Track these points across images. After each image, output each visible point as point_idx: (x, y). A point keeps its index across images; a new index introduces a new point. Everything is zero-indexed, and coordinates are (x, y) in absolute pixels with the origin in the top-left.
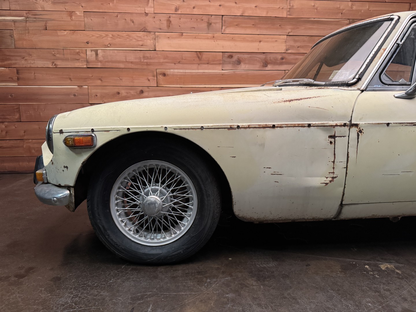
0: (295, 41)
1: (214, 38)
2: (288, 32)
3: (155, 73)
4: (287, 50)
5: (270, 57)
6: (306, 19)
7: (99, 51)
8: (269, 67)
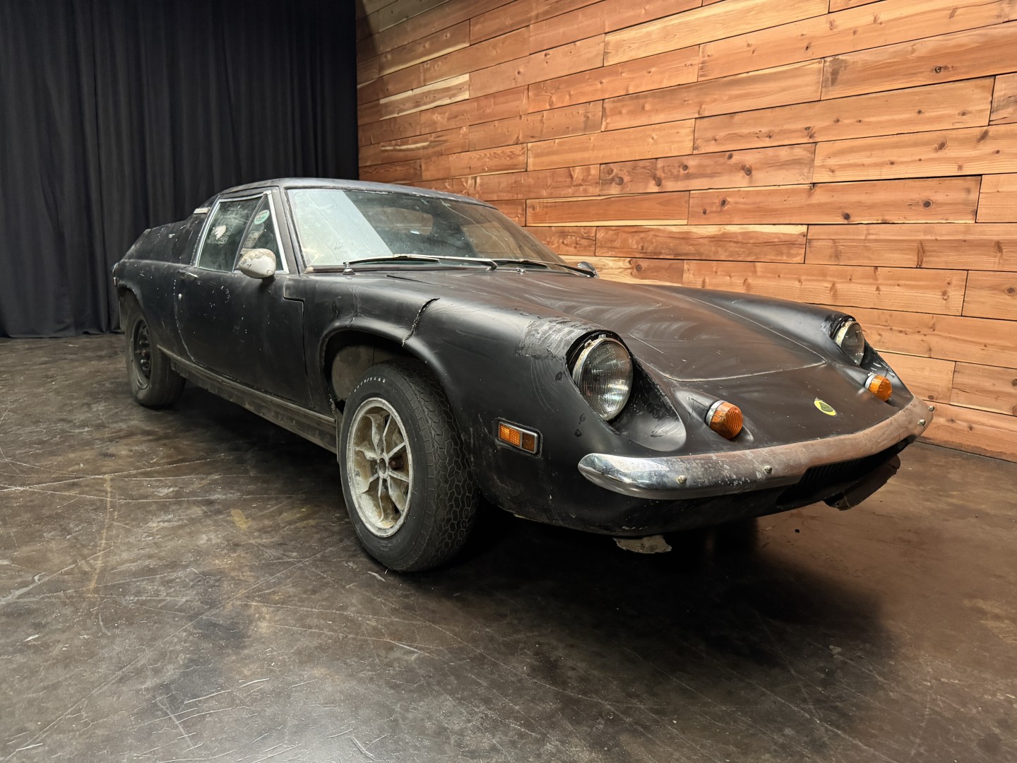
3: (524, 206)
6: (732, 77)
7: (478, 180)
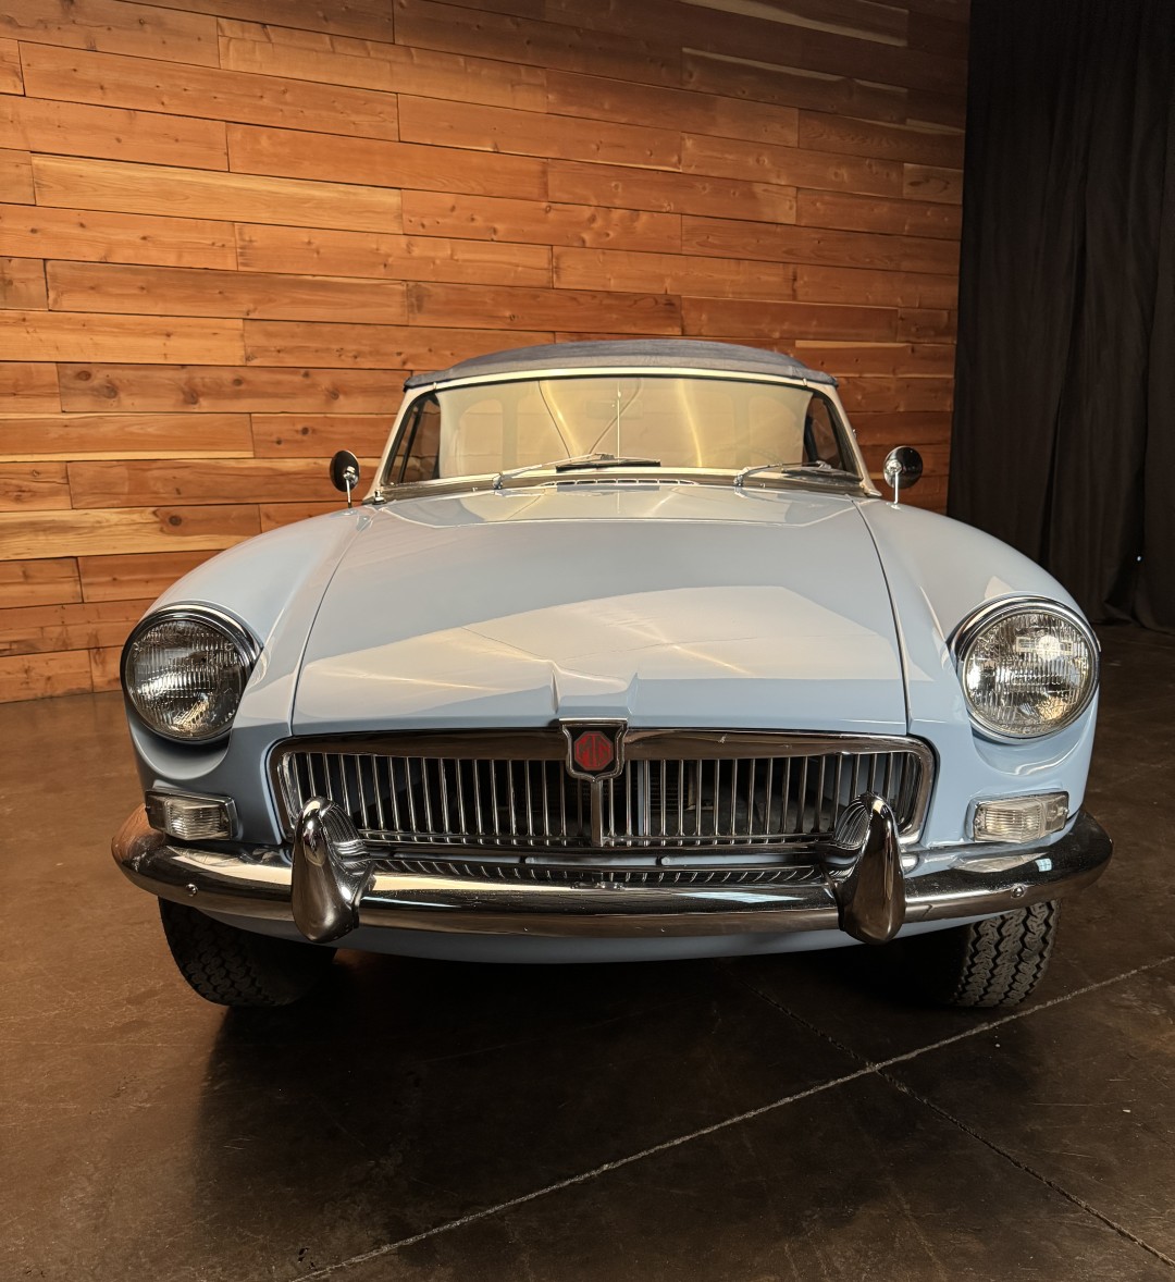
0: (269, 335)
1: (27, 323)
2: (245, 309)
4: (248, 359)
5: (203, 378)
8: (205, 404)
